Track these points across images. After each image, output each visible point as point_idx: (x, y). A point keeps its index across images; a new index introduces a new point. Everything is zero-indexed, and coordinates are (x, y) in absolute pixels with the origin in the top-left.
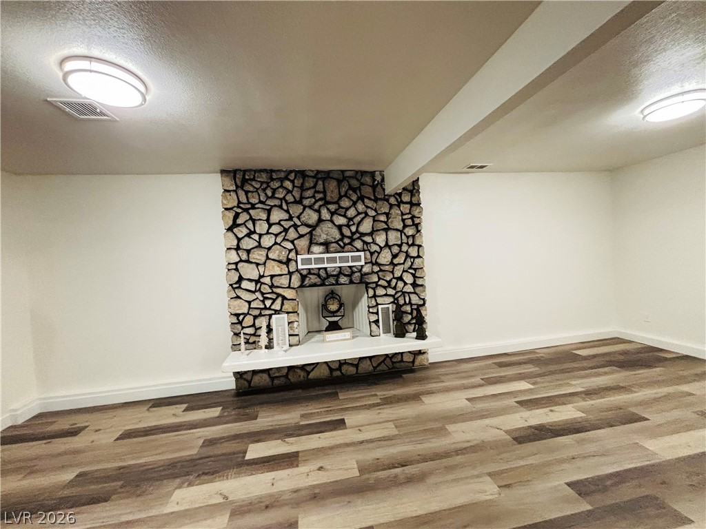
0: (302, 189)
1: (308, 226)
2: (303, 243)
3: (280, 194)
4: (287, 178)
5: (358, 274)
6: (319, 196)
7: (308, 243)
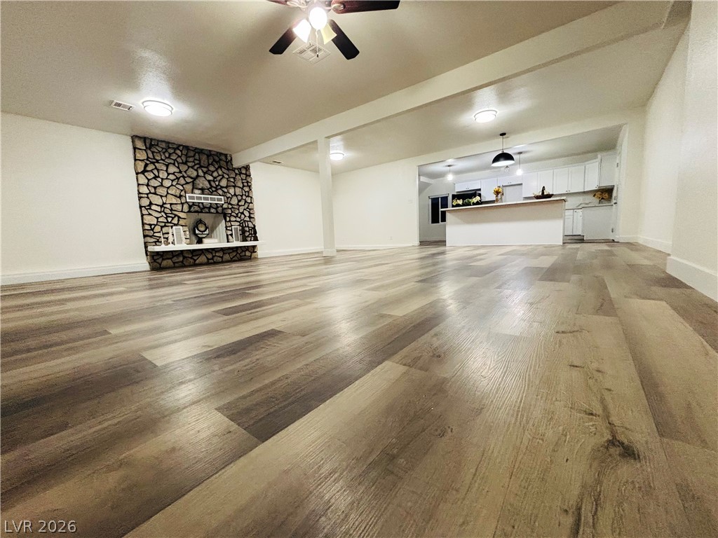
0: (187, 156)
1: (192, 178)
2: (189, 187)
5: (220, 208)
6: (197, 162)
7: (191, 187)
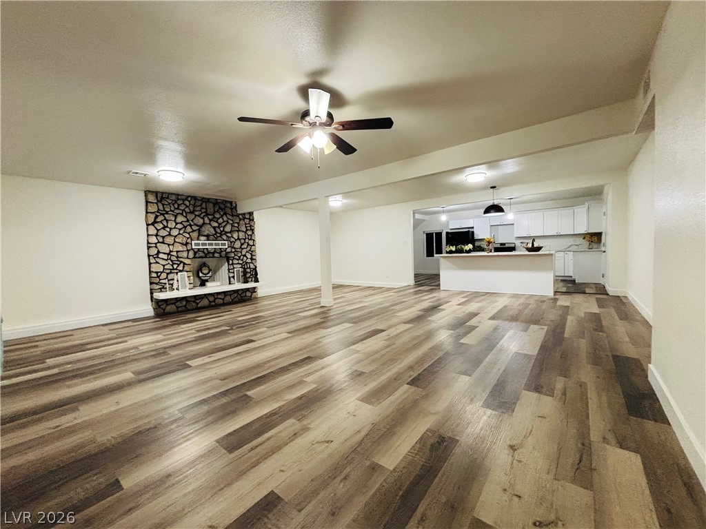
0: (194, 206)
1: (198, 226)
3: (182, 207)
4: (186, 199)
5: (224, 253)
6: (203, 210)
7: (197, 234)
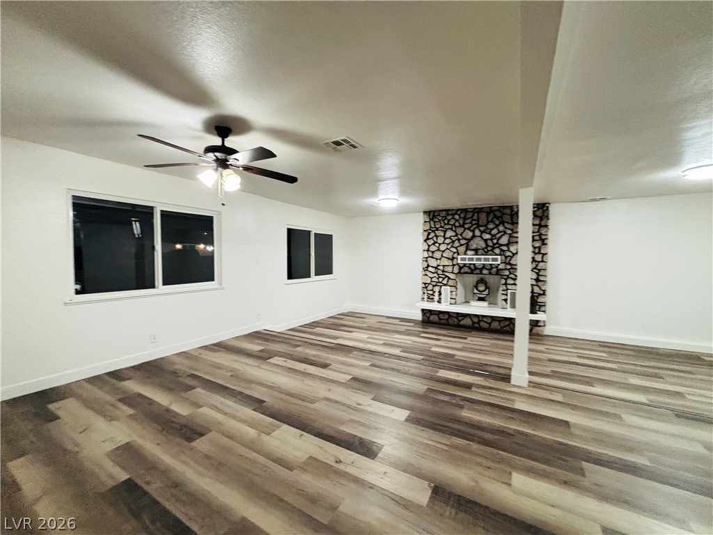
0: (465, 218)
1: (466, 239)
2: (462, 249)
3: (452, 223)
4: (456, 214)
5: (495, 269)
6: (474, 222)
7: (465, 249)
